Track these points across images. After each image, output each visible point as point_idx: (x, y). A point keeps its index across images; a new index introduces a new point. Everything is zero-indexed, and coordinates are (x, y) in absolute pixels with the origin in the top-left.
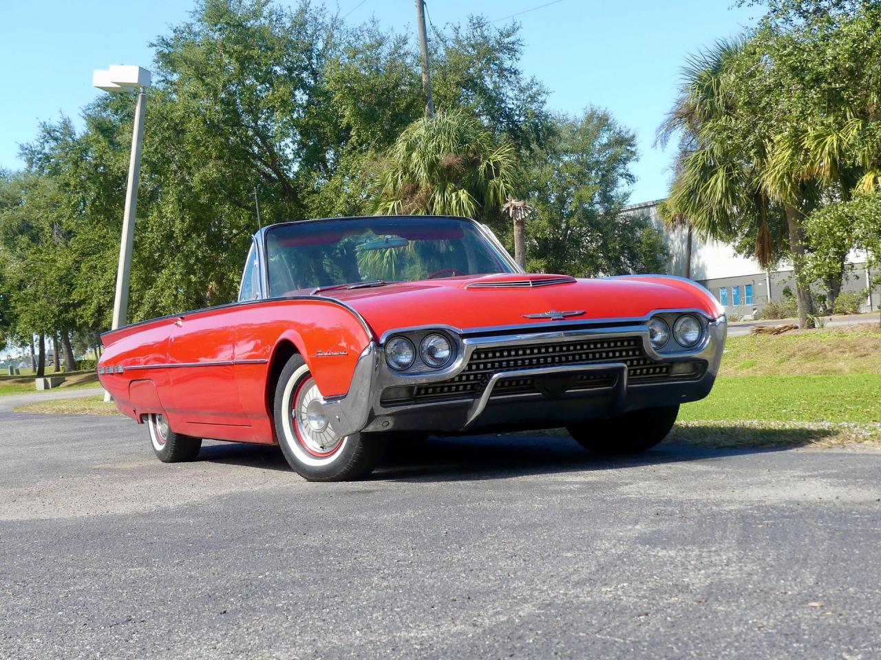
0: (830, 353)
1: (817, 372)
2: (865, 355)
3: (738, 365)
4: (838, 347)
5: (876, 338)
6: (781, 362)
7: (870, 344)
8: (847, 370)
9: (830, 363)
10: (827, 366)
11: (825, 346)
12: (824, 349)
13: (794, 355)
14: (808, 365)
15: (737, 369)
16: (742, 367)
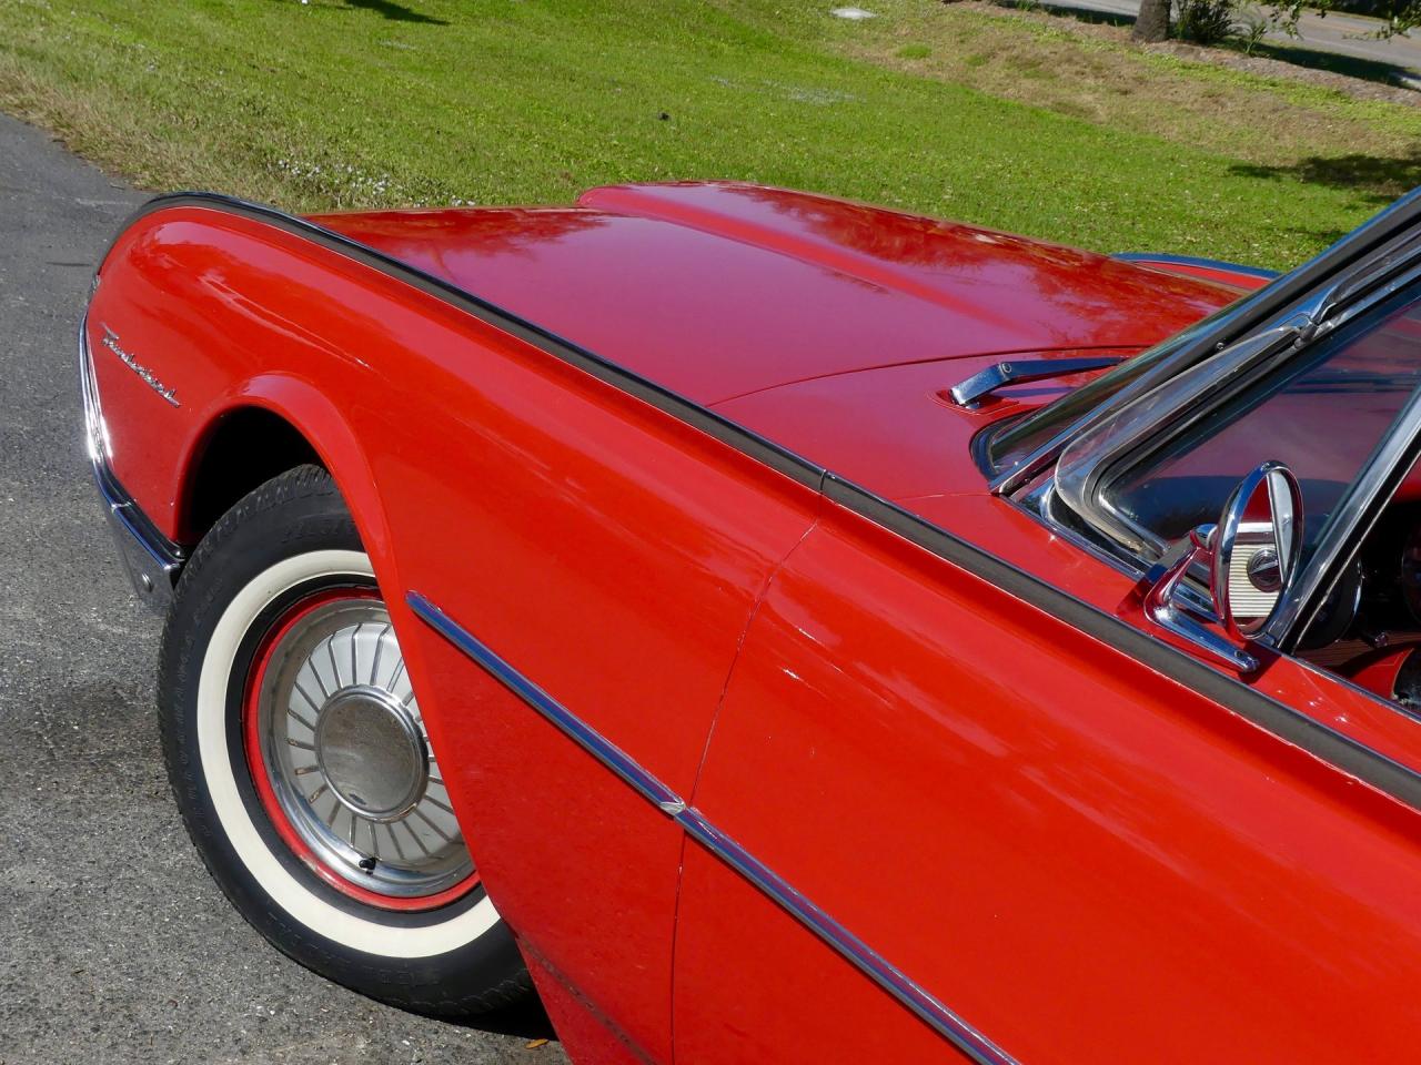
0: (1058, 70)
1: (1049, 103)
2: (1126, 93)
3: (897, 49)
4: (1069, 60)
5: (1136, 62)
6: (975, 62)
7: (1127, 71)
8: (1102, 114)
9: (1066, 91)
10: (1065, 94)
11: (1046, 52)
12: (1046, 57)
13: (992, 55)
14: (1027, 84)
15: (898, 55)
16: (909, 54)
